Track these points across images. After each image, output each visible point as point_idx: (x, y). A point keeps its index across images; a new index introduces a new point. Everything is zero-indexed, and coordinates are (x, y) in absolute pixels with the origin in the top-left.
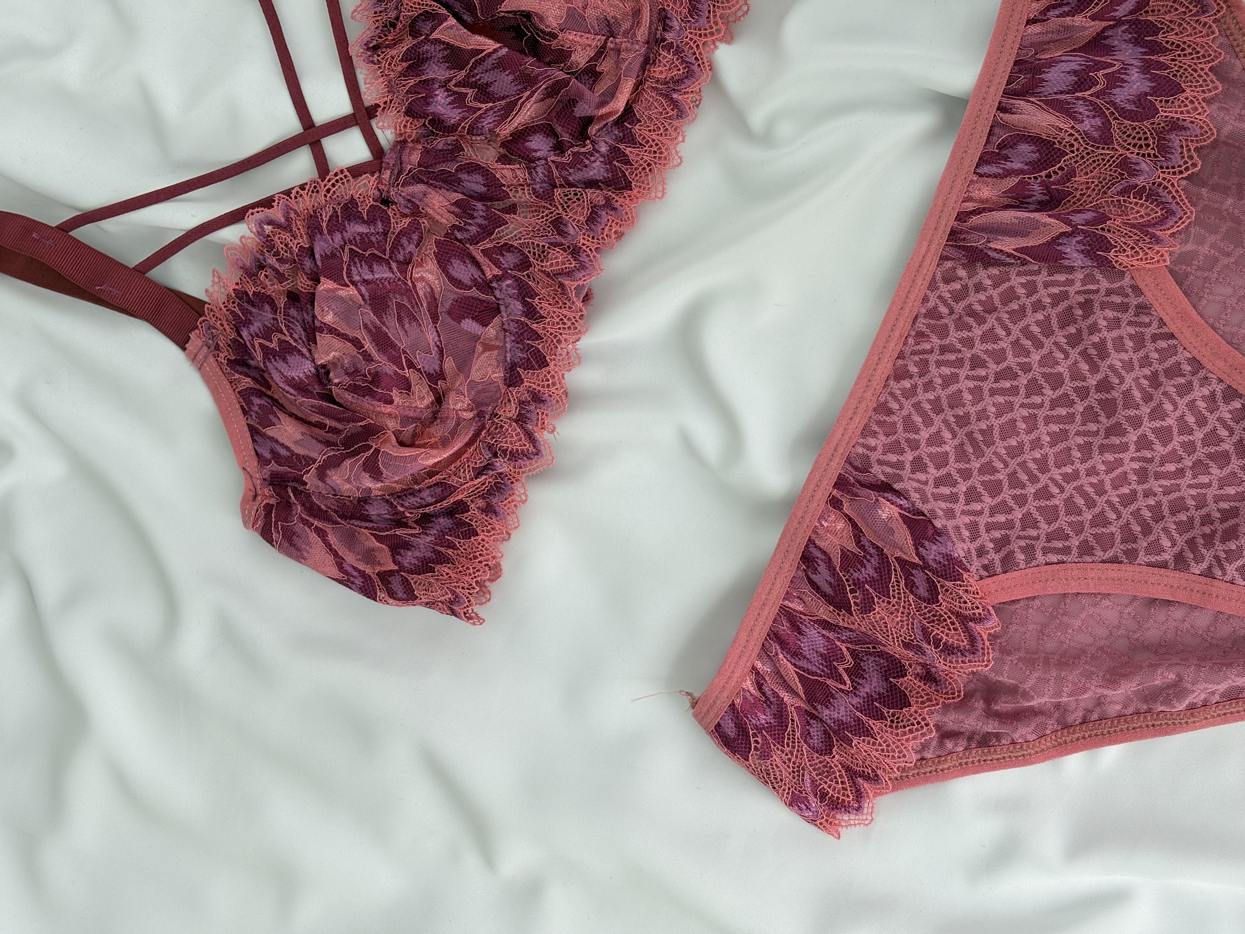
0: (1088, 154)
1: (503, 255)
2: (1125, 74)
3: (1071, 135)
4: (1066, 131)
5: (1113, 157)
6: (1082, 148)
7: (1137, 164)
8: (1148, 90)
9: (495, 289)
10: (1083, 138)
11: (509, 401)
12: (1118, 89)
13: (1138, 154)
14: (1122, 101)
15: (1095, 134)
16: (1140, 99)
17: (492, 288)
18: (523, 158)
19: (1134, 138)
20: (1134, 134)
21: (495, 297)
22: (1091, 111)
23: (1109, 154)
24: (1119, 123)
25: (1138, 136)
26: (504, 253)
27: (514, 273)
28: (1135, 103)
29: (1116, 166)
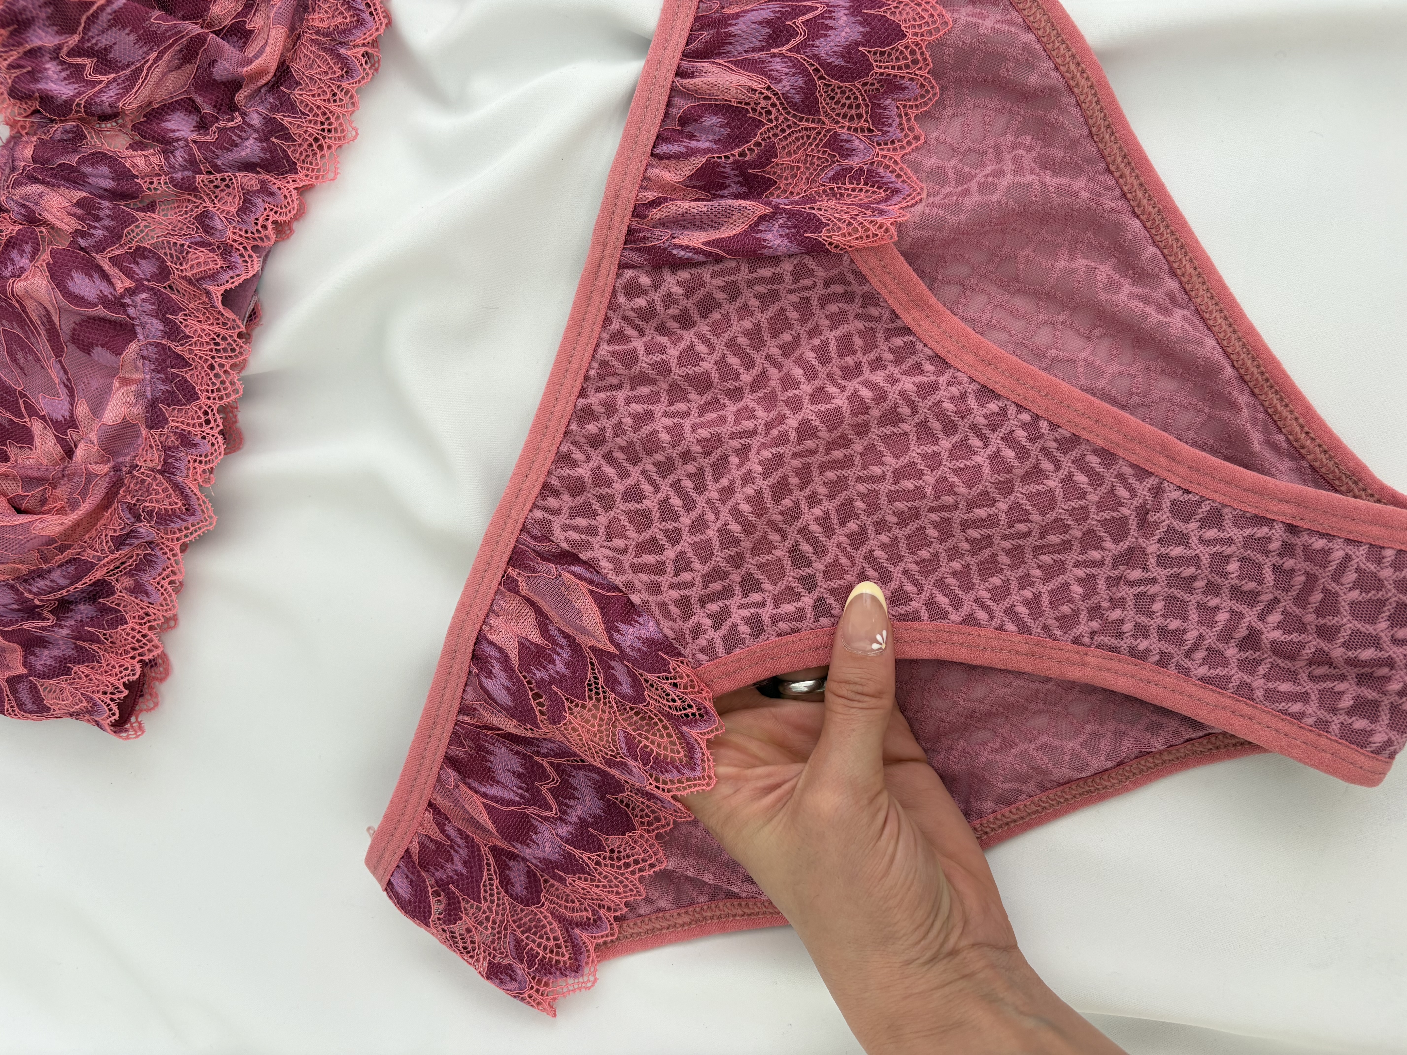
0: (789, 127)
1: (138, 264)
2: (830, 18)
3: (767, 98)
4: (761, 93)
5: (819, 133)
6: (781, 118)
7: (849, 141)
8: (858, 37)
9: (128, 306)
10: (782, 104)
11: (151, 447)
12: (822, 39)
13: (849, 128)
14: (828, 55)
15: (797, 99)
16: (850, 51)
17: (124, 305)
18: (158, 141)
19: (843, 105)
20: (843, 100)
21: (128, 316)
22: (790, 67)
23: (815, 129)
24: (825, 84)
25: (848, 102)
26: (139, 260)
27: (151, 284)
28: (843, 57)
29: (825, 146)
